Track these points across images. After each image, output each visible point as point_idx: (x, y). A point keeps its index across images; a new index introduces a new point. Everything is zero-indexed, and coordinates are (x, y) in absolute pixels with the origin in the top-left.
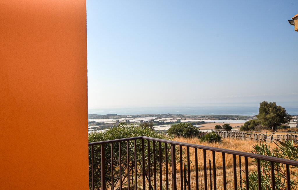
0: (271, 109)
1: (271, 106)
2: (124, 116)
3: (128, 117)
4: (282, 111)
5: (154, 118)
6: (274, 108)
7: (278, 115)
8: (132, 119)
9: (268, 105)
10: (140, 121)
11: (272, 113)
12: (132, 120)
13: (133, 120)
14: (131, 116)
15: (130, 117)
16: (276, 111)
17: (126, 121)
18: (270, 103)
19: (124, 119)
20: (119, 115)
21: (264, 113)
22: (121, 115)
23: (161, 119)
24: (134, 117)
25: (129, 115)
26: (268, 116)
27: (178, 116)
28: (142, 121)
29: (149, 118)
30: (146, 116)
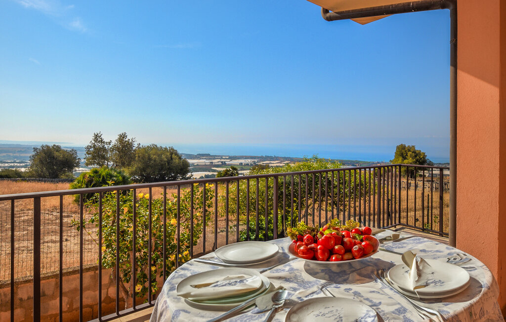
0: (409, 154)
1: (409, 151)
2: (219, 156)
3: (223, 158)
4: (422, 157)
5: (256, 160)
6: (413, 152)
7: (417, 160)
8: (229, 160)
9: (406, 149)
11: (411, 158)
12: (228, 162)
13: (231, 162)
14: (228, 157)
15: (226, 158)
16: (416, 156)
17: (222, 162)
18: (408, 146)
19: (220, 160)
21: (401, 158)
22: (215, 156)
23: (264, 162)
24: (231, 158)
25: (225, 156)
26: (406, 161)
27: (286, 159)
28: (241, 164)
29: (249, 160)
30: (246, 158)
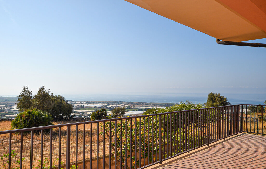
0: (217, 98)
1: (217, 97)
2: (79, 101)
3: (82, 102)
4: (225, 100)
5: (106, 104)
6: (219, 98)
7: (222, 103)
8: (86, 104)
9: (215, 96)
10: (93, 107)
11: (218, 102)
12: (86, 106)
13: (88, 106)
14: (85, 102)
15: (84, 103)
16: (221, 100)
17: (81, 106)
18: (216, 94)
19: (79, 104)
20: (75, 101)
21: (211, 102)
22: (76, 101)
23: (112, 106)
24: (88, 103)
25: (83, 101)
26: (215, 104)
27: (128, 103)
28: (95, 107)
29: (101, 104)
30: (99, 102)
